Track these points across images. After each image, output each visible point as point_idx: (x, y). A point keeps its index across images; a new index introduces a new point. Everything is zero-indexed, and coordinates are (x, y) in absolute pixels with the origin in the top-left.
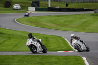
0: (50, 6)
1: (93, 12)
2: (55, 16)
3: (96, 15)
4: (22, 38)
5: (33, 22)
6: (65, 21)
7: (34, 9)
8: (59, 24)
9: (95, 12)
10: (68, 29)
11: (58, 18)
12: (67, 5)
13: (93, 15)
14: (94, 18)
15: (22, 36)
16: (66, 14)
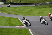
0: (11, 2)
1: (34, 5)
2: (14, 7)
3: (36, 7)
5: (3, 11)
6: (20, 10)
11: (16, 8)
12: (20, 1)
13: (34, 7)
16: (20, 6)
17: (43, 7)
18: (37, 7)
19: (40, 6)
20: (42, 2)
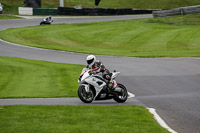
1: (151, 16)
2: (74, 25)
3: (158, 22)
4: (13, 71)
5: (30, 39)
6: (95, 35)
7: (30, 10)
8: (83, 42)
9: (156, 16)
10: (102, 50)
11: (81, 28)
13: (151, 21)
14: (155, 28)
15: (11, 67)
16: (97, 21)
17: (186, 23)
18: (162, 22)
19: (171, 19)
20: (180, 5)
